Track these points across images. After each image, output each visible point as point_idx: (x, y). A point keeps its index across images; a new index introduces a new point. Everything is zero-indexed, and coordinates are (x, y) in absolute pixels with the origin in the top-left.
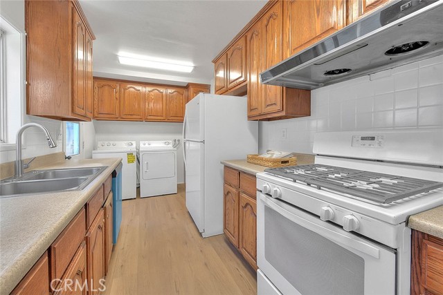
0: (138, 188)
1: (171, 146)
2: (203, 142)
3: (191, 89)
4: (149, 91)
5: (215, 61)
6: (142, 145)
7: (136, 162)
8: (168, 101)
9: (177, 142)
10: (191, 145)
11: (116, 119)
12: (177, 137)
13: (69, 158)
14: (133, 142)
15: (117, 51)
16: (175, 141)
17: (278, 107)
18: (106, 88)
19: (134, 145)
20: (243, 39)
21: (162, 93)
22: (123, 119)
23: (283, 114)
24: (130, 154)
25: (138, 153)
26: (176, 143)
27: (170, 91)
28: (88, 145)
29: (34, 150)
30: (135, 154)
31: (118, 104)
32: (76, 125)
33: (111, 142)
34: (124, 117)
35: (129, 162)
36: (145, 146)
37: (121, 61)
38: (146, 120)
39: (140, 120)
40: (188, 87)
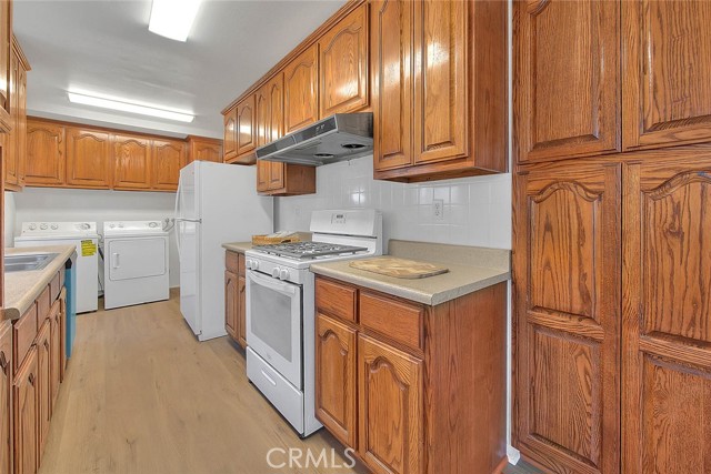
0: (101, 297)
1: (159, 229)
2: (200, 221)
3: (194, 144)
4: (123, 143)
5: (225, 113)
6: (107, 228)
7: (97, 254)
8: (154, 160)
9: (171, 223)
10: (187, 228)
11: (59, 185)
12: (170, 215)
14: (90, 223)
15: (67, 85)
16: (167, 221)
17: (280, 184)
19: (94, 229)
20: (252, 97)
21: (144, 147)
22: (72, 186)
23: (284, 191)
24: (86, 242)
25: (101, 241)
26: (170, 226)
27: (159, 143)
30: (95, 242)
31: (62, 163)
33: (49, 224)
34: (73, 182)
35: (84, 254)
36: (111, 229)
37: (73, 98)
38: (116, 188)
39: (106, 187)
40: (187, 140)
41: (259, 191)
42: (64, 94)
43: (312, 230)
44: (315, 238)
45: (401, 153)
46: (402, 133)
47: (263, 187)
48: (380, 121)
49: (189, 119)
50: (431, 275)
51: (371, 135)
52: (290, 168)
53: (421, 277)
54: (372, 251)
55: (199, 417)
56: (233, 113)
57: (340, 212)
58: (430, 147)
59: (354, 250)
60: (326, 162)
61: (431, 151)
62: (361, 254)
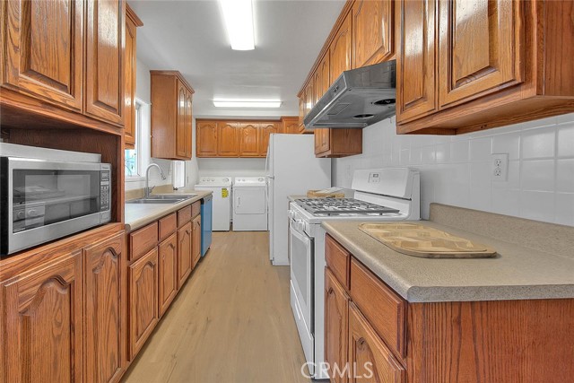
0: (231, 223)
1: (264, 182)
3: (284, 123)
5: (299, 96)
6: (237, 182)
7: (229, 197)
11: (214, 156)
13: (176, 189)
14: (229, 178)
15: (212, 98)
17: (327, 146)
18: (207, 128)
19: (230, 181)
21: (256, 128)
22: (220, 156)
23: (330, 153)
24: (224, 189)
27: (264, 125)
28: (192, 180)
29: (155, 182)
30: (228, 189)
31: (216, 143)
32: (182, 162)
33: (211, 178)
34: (221, 154)
35: (223, 197)
36: (239, 182)
37: (216, 105)
38: (242, 156)
39: (236, 156)
40: (280, 121)
41: (317, 154)
42: (211, 103)
43: (353, 188)
44: (357, 197)
45: (424, 98)
46: (425, 73)
47: (318, 151)
48: (403, 66)
49: (278, 105)
50: (452, 257)
51: (393, 85)
52: (334, 132)
53: (431, 256)
54: (405, 214)
55: (249, 321)
56: (303, 96)
57: (375, 171)
58: (460, 81)
59: (382, 211)
60: (370, 123)
61: (463, 86)
62: (394, 216)
